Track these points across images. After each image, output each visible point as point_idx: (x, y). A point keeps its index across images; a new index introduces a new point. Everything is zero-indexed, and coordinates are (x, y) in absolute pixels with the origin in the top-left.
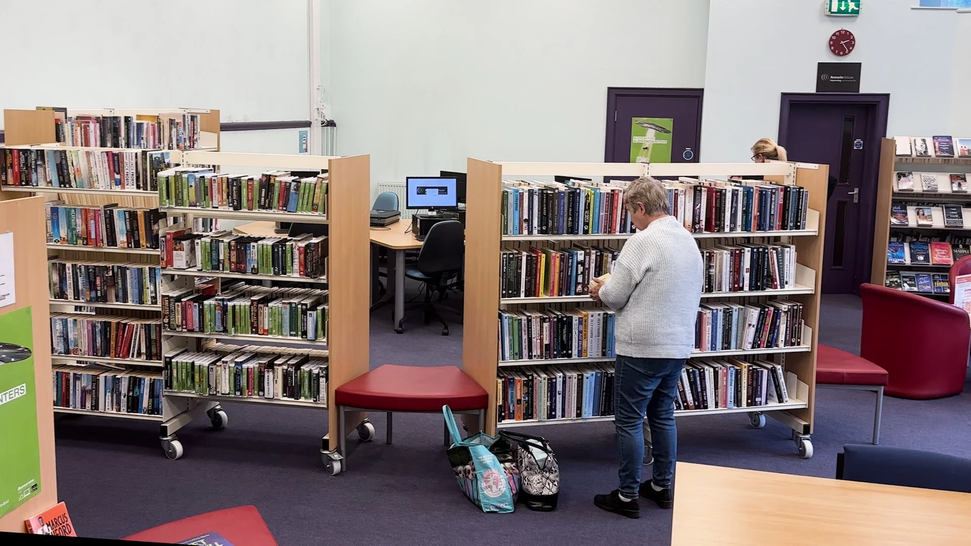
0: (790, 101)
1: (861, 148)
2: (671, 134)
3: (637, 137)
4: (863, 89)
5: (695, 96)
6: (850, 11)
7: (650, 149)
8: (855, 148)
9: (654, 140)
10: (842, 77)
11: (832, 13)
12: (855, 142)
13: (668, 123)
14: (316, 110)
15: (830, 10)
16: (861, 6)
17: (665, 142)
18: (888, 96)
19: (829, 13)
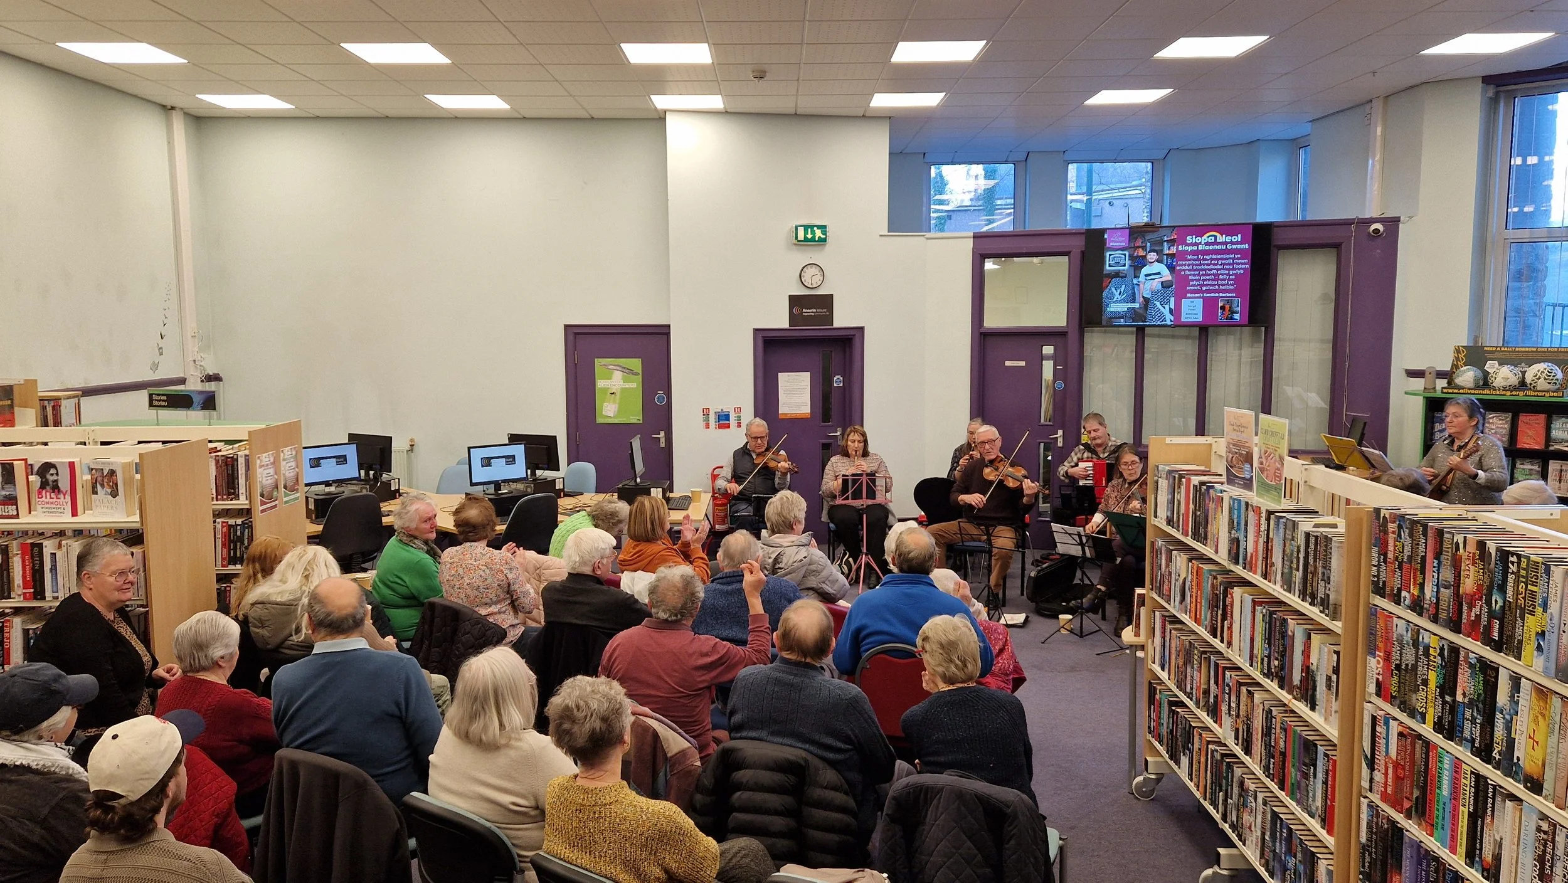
0: (763, 337)
1: (841, 385)
2: (640, 376)
3: (602, 381)
4: (837, 323)
5: (662, 332)
6: (817, 239)
7: (618, 394)
8: (835, 385)
9: (622, 383)
10: (815, 310)
11: (799, 241)
12: (835, 378)
13: (636, 364)
14: (192, 362)
15: (796, 238)
16: (828, 234)
17: (634, 385)
18: (862, 329)
19: (796, 242)
